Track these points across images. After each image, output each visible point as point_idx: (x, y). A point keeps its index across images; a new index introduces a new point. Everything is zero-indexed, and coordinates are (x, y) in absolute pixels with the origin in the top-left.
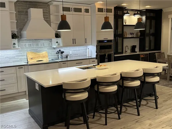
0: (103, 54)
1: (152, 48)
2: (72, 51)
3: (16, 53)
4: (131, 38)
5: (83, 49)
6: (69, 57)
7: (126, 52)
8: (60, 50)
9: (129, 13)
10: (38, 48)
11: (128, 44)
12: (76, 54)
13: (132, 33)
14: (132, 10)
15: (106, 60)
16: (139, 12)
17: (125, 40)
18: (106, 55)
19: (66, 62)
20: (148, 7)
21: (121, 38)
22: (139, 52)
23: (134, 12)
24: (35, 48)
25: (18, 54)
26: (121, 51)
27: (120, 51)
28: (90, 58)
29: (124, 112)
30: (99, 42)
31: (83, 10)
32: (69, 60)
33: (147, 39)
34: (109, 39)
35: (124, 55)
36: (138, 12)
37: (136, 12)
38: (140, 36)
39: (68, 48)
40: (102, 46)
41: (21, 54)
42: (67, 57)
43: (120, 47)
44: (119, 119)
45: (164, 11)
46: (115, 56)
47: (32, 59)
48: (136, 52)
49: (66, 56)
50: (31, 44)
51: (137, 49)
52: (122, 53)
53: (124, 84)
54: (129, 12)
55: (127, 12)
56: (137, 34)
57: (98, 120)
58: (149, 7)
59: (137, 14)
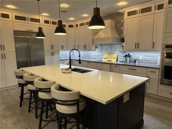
2: (143, 56)
3: (99, 53)
6: (137, 62)
8: (129, 54)
10: (112, 51)
12: (147, 61)
24: (110, 50)
25: (100, 54)
32: (137, 65)
41: (102, 54)
47: (105, 58)
49: (134, 61)
50: (107, 48)
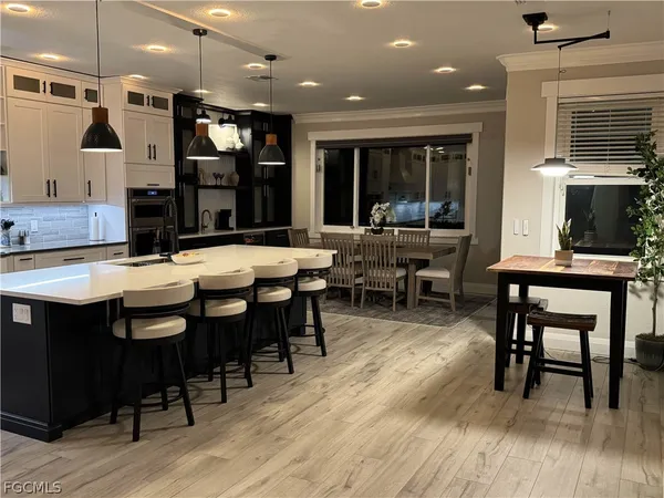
0: (146, 230)
1: (270, 218)
2: (39, 220)
4: (216, 187)
5: (74, 214)
6: (28, 241)
7: (204, 227)
9: (208, 117)
11: (213, 202)
12: (51, 233)
13: (219, 175)
14: (215, 109)
15: (155, 249)
16: (233, 118)
17: (201, 193)
18: (155, 236)
19: (31, 256)
20: (260, 106)
21: (191, 188)
22: (237, 229)
23: (220, 116)
26: (191, 225)
27: (189, 224)
28: (101, 243)
29: (254, 372)
31: (80, 93)
33: (257, 194)
34: (162, 186)
35: (200, 235)
36: (230, 117)
37: (226, 117)
38: (239, 184)
39: (26, 211)
40: (142, 205)
42: (21, 240)
43: (189, 214)
44: (250, 385)
45: (297, 120)
46: (181, 237)
48: (232, 229)
49: (17, 238)
51: (232, 222)
52: (195, 230)
53: (259, 296)
54: (208, 113)
55: (204, 112)
56: (230, 179)
57: (198, 396)
58: (263, 105)
59: (229, 121)
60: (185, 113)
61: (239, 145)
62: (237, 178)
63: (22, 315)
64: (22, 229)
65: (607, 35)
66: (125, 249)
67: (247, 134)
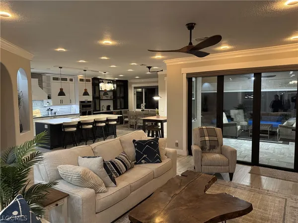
0: (85, 111)
1: (122, 107)
4: (106, 100)
5: (68, 107)
6: (57, 113)
7: (103, 110)
8: (50, 108)
9: (104, 82)
11: (104, 104)
12: (62, 111)
13: (107, 96)
14: (107, 80)
17: (101, 101)
18: (87, 112)
21: (98, 100)
22: (113, 110)
27: (97, 109)
28: (74, 114)
30: (81, 102)
31: (68, 80)
32: (57, 115)
33: (118, 101)
34: (89, 100)
37: (109, 82)
38: (113, 99)
39: (56, 107)
40: (83, 105)
42: (55, 113)
45: (129, 81)
46: (94, 113)
48: (111, 110)
51: (111, 108)
52: (100, 111)
55: (102, 81)
56: (111, 97)
60: (97, 82)
61: (113, 89)
62: (112, 97)
63: (46, 127)
64: (55, 111)
65: (162, 71)
66: (79, 115)
67: (115, 85)
